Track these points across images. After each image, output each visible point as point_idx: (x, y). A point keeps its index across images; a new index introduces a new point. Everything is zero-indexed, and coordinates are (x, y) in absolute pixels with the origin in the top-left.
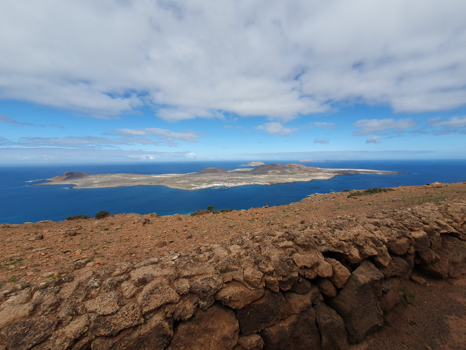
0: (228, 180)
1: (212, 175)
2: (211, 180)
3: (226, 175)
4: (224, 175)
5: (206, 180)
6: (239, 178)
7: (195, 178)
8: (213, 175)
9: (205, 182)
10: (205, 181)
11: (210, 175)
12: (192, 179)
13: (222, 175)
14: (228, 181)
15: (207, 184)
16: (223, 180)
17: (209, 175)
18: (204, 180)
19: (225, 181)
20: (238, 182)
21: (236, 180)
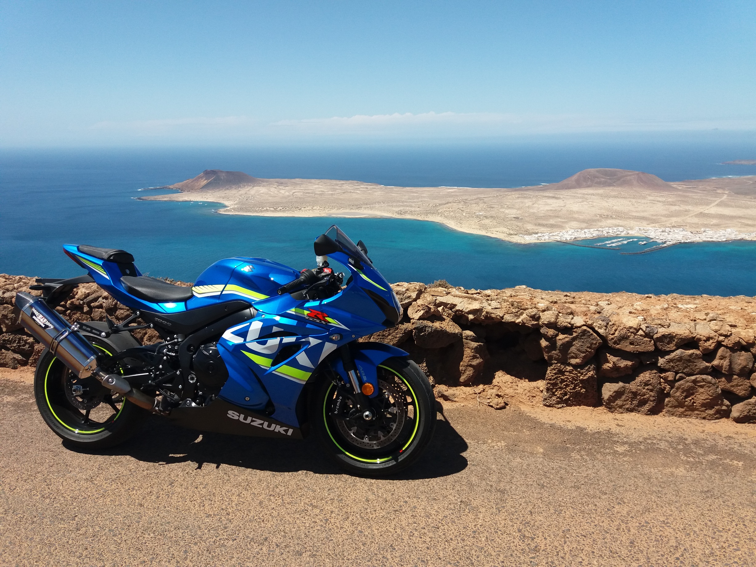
0: (664, 216)
1: (602, 196)
2: (599, 212)
3: (660, 199)
4: (649, 195)
5: (578, 212)
6: (712, 210)
7: (540, 202)
8: (608, 197)
9: (575, 220)
10: (576, 216)
11: (598, 194)
12: (529, 207)
13: (644, 198)
14: (664, 219)
15: (584, 225)
16: (642, 214)
17: (593, 194)
18: (572, 212)
19: (652, 220)
20: (706, 226)
21: (696, 220)
